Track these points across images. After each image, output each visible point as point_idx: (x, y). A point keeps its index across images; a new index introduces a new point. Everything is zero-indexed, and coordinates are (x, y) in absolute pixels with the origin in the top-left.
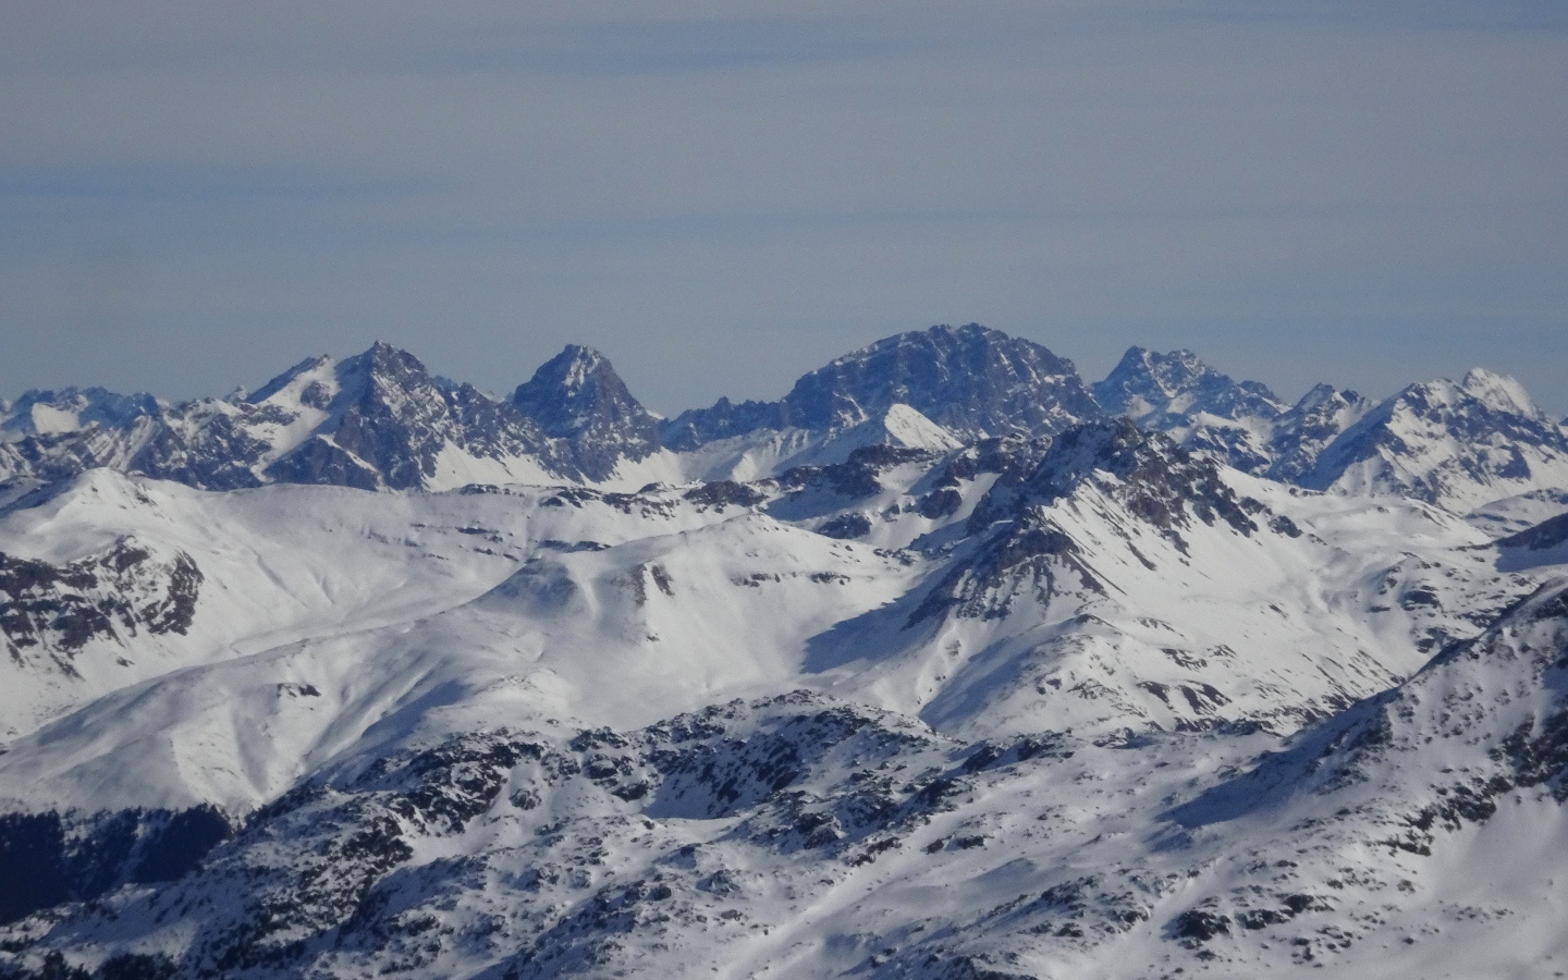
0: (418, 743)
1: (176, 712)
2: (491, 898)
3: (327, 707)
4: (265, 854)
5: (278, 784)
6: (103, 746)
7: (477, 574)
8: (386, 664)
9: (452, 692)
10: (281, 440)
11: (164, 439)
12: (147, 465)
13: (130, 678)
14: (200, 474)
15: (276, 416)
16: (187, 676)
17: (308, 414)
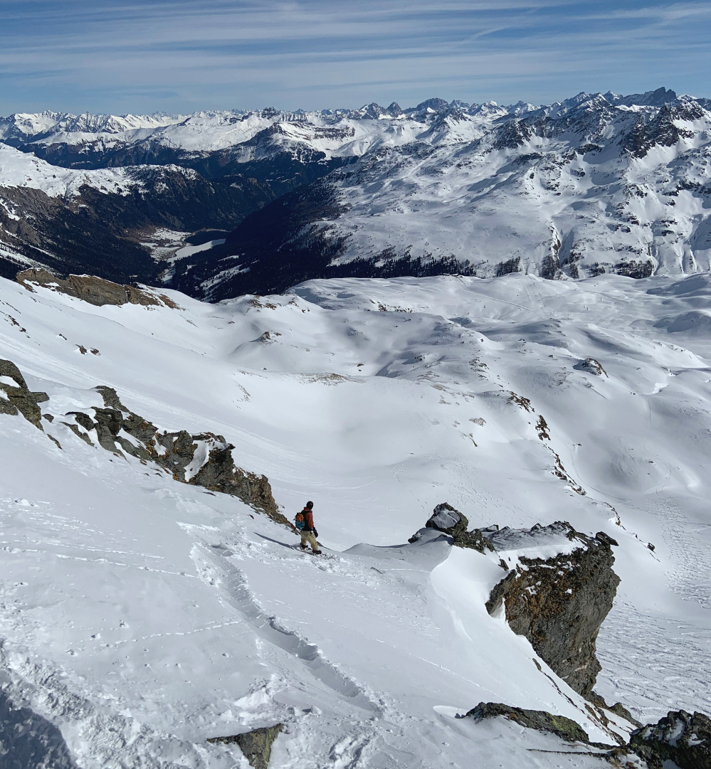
0: (378, 148)
1: (353, 145)
2: (386, 165)
3: (369, 144)
4: (363, 161)
5: (364, 153)
6: (346, 149)
7: (384, 129)
8: (375, 139)
9: (382, 142)
10: (363, 114)
11: (351, 114)
12: (349, 117)
13: (348, 142)
14: (354, 118)
15: (362, 111)
16: (354, 141)
17: (366, 111)
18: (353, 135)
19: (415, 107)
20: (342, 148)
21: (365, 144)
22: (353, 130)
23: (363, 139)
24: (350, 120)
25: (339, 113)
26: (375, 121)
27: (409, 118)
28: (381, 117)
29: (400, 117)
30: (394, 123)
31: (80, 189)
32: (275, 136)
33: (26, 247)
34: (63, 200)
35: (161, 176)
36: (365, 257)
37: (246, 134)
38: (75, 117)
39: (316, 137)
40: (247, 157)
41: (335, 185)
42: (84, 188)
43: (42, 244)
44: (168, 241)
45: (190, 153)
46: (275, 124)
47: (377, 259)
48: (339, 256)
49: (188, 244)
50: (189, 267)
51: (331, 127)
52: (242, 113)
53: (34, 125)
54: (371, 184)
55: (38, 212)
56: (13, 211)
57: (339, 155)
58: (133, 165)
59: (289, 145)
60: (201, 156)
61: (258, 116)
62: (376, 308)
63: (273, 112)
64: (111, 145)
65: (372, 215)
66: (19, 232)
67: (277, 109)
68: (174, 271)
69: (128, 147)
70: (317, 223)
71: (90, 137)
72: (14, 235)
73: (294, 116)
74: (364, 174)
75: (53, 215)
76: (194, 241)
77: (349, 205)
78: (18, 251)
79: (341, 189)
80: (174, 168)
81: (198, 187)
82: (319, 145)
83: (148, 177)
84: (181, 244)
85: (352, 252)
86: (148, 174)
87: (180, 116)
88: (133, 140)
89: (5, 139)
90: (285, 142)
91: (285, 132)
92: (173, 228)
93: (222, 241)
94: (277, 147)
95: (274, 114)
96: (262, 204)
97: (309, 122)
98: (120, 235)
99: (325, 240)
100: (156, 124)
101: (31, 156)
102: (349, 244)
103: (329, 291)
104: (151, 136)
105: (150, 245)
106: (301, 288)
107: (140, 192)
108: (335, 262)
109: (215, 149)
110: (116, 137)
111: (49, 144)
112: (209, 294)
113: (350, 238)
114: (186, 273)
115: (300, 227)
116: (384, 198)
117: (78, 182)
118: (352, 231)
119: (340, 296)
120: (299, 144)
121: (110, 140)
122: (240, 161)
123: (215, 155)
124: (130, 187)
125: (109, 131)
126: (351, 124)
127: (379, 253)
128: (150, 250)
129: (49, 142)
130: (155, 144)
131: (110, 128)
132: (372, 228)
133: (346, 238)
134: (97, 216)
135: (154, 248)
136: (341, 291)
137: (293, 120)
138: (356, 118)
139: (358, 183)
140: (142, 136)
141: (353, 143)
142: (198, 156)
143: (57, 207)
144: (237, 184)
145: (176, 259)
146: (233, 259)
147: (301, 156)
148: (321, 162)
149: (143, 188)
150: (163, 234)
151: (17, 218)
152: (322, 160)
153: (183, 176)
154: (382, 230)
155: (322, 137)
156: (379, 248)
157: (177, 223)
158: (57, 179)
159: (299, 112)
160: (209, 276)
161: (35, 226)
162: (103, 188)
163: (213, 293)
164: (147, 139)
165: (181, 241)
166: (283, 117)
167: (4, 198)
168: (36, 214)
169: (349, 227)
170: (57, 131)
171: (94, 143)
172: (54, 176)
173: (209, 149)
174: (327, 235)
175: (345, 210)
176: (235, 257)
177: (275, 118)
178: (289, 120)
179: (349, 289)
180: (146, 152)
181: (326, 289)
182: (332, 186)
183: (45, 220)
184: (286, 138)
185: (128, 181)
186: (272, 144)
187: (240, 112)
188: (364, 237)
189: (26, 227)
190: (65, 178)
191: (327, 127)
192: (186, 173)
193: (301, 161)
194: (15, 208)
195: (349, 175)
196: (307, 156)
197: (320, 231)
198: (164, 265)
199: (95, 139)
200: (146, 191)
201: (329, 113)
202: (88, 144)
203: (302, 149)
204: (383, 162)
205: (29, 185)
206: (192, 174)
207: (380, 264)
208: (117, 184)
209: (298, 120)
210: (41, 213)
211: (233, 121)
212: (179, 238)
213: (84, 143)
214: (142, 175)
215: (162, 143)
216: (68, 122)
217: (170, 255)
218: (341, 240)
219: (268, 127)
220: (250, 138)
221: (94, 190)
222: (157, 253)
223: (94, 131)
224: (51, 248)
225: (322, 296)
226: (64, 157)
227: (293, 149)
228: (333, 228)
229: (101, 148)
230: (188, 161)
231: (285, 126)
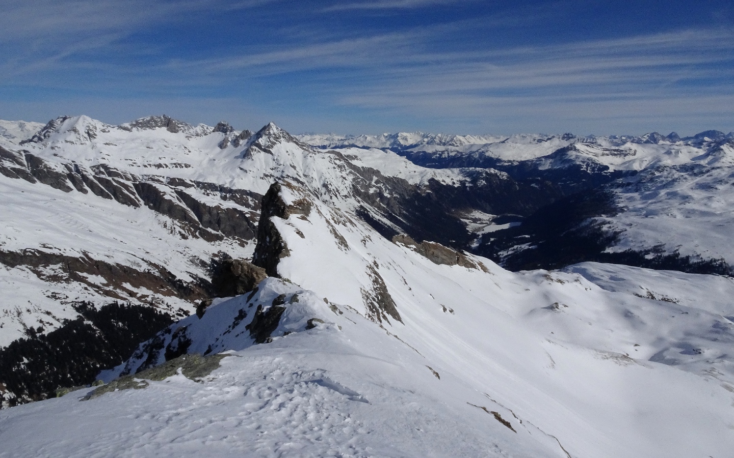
0: (657, 165)
3: (648, 162)
4: (642, 174)
5: (643, 168)
6: (627, 165)
7: (663, 151)
8: (654, 159)
9: (660, 161)
10: (645, 140)
11: (634, 140)
12: (632, 142)
13: (630, 159)
14: (637, 143)
17: (648, 138)
18: (635, 154)
19: (694, 135)
20: (624, 163)
21: (644, 162)
22: (635, 151)
23: (643, 158)
24: (634, 144)
25: (623, 138)
26: (655, 145)
27: (687, 145)
28: (661, 142)
29: (678, 143)
30: (672, 147)
31: (430, 181)
32: (570, 153)
33: (390, 215)
34: (417, 187)
35: (483, 176)
36: (636, 249)
37: (548, 151)
38: (434, 136)
39: (603, 155)
40: (546, 166)
41: (616, 190)
42: (432, 181)
43: (400, 213)
44: (480, 220)
45: (505, 162)
46: (571, 144)
47: (647, 252)
48: (612, 246)
49: (493, 223)
50: (492, 239)
51: (617, 148)
52: (547, 136)
53: (409, 140)
54: (647, 193)
55: (401, 193)
56: (387, 191)
57: (621, 169)
58: (465, 167)
59: (581, 159)
60: (512, 164)
61: (559, 138)
62: (644, 293)
63: (571, 136)
64: (453, 154)
65: (647, 217)
66: (388, 205)
67: (574, 134)
68: (480, 241)
69: (464, 155)
70: (596, 218)
71: (441, 148)
72: (385, 206)
73: (587, 140)
74: (642, 184)
75: (410, 196)
76: (498, 221)
77: (626, 207)
78: (385, 217)
79: (621, 194)
80: (492, 171)
81: (507, 185)
82: (605, 161)
83: (474, 176)
84: (488, 223)
85: (625, 244)
86: (474, 174)
87: (502, 137)
88: (468, 152)
89: (390, 147)
90: (577, 157)
91: (578, 150)
92: (485, 211)
93: (519, 224)
94: (571, 161)
95: (572, 138)
96: (553, 200)
97: (598, 144)
98: (449, 212)
99: (602, 232)
100: (484, 141)
101: (404, 158)
102: (622, 237)
103: (603, 273)
104: (480, 149)
105: (467, 221)
106: (578, 267)
107: (467, 185)
108: (609, 250)
109: (523, 160)
110: (457, 149)
111: (415, 152)
112: (503, 261)
113: (625, 233)
114: (489, 243)
115: (582, 220)
116: (659, 204)
117: (429, 176)
118: (628, 228)
119: (612, 278)
120: (588, 159)
121: (453, 150)
122: (540, 168)
123: (523, 164)
124: (461, 182)
125: (453, 145)
126: (634, 147)
127: (650, 248)
128: (467, 224)
129: (415, 150)
130: (482, 154)
131: (454, 143)
132: (646, 227)
133: (620, 232)
134: (436, 198)
135: (470, 223)
136: (613, 275)
137: (586, 142)
138: (639, 142)
139: (636, 191)
140: (474, 149)
141: (634, 161)
142: (510, 164)
143: (412, 191)
144: (536, 185)
145: (483, 232)
146: (525, 237)
147: (589, 168)
148: (605, 173)
149: (469, 182)
150: (477, 214)
151: (389, 196)
152: (606, 171)
153: (498, 177)
154: (653, 229)
155: (607, 155)
156: (650, 244)
157: (488, 208)
158: (416, 173)
159: (591, 137)
160: (506, 248)
161: (398, 202)
162: (443, 181)
163: (506, 260)
164: (477, 151)
165: (489, 220)
166: (578, 140)
167: (384, 183)
168: (400, 194)
169: (624, 224)
170: (422, 144)
171: (443, 152)
172: (415, 172)
173: (519, 159)
174: (605, 228)
175: (622, 210)
176: (527, 236)
177: (572, 140)
178: (583, 142)
179: (621, 273)
180: (475, 159)
181: (600, 271)
182: (613, 192)
183: (404, 199)
184: (578, 154)
185: (461, 178)
186: (567, 157)
187: (545, 135)
188: (638, 233)
189: (393, 201)
190: (422, 173)
191: (614, 148)
192: (501, 174)
193: (589, 171)
194: (389, 189)
195: (629, 184)
196: (594, 168)
197: (598, 225)
198: (474, 236)
199: (443, 149)
200: (471, 185)
201: (615, 138)
202: (439, 153)
203: (590, 162)
204: (661, 176)
205: (400, 176)
206: (504, 175)
207: (649, 257)
208: (452, 179)
209: (589, 142)
210: (403, 194)
211: (540, 141)
212: (488, 218)
213: (437, 151)
214: (469, 174)
215: (487, 154)
216: (429, 139)
217: (479, 229)
218: (616, 233)
219: (566, 146)
220: (550, 153)
221: (438, 182)
222: (471, 227)
223: (444, 144)
224: (404, 216)
225: (597, 276)
226: (422, 159)
227: (583, 162)
228: (610, 223)
229: (446, 155)
230: (502, 166)
231: (579, 146)
